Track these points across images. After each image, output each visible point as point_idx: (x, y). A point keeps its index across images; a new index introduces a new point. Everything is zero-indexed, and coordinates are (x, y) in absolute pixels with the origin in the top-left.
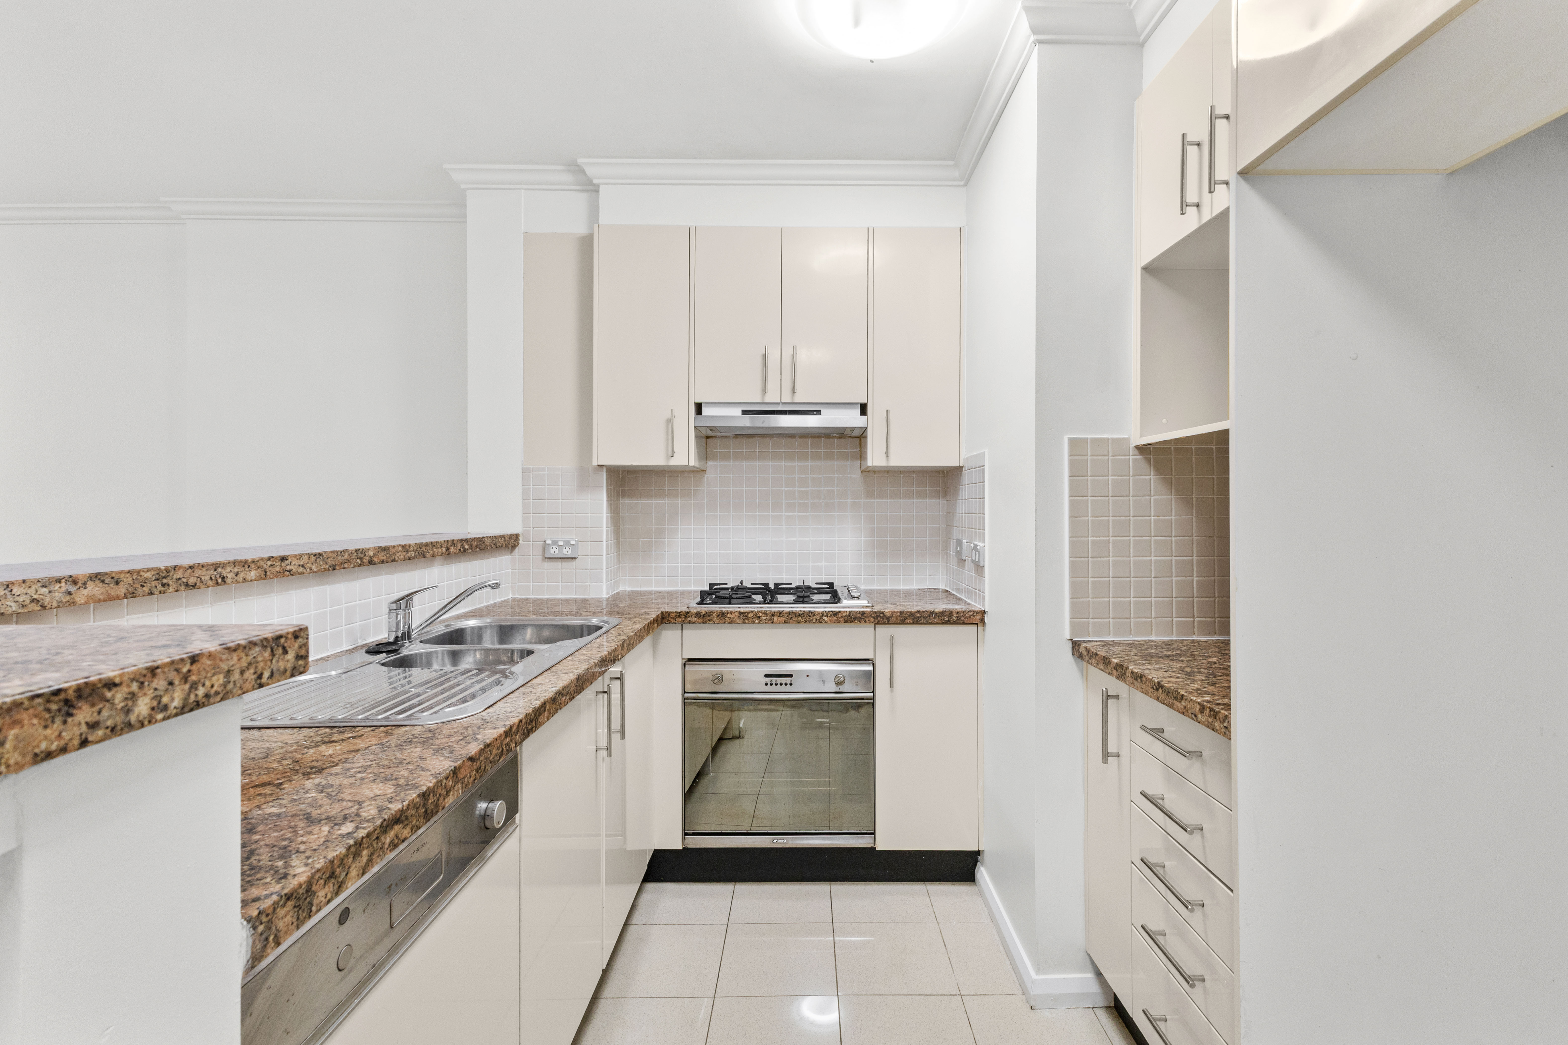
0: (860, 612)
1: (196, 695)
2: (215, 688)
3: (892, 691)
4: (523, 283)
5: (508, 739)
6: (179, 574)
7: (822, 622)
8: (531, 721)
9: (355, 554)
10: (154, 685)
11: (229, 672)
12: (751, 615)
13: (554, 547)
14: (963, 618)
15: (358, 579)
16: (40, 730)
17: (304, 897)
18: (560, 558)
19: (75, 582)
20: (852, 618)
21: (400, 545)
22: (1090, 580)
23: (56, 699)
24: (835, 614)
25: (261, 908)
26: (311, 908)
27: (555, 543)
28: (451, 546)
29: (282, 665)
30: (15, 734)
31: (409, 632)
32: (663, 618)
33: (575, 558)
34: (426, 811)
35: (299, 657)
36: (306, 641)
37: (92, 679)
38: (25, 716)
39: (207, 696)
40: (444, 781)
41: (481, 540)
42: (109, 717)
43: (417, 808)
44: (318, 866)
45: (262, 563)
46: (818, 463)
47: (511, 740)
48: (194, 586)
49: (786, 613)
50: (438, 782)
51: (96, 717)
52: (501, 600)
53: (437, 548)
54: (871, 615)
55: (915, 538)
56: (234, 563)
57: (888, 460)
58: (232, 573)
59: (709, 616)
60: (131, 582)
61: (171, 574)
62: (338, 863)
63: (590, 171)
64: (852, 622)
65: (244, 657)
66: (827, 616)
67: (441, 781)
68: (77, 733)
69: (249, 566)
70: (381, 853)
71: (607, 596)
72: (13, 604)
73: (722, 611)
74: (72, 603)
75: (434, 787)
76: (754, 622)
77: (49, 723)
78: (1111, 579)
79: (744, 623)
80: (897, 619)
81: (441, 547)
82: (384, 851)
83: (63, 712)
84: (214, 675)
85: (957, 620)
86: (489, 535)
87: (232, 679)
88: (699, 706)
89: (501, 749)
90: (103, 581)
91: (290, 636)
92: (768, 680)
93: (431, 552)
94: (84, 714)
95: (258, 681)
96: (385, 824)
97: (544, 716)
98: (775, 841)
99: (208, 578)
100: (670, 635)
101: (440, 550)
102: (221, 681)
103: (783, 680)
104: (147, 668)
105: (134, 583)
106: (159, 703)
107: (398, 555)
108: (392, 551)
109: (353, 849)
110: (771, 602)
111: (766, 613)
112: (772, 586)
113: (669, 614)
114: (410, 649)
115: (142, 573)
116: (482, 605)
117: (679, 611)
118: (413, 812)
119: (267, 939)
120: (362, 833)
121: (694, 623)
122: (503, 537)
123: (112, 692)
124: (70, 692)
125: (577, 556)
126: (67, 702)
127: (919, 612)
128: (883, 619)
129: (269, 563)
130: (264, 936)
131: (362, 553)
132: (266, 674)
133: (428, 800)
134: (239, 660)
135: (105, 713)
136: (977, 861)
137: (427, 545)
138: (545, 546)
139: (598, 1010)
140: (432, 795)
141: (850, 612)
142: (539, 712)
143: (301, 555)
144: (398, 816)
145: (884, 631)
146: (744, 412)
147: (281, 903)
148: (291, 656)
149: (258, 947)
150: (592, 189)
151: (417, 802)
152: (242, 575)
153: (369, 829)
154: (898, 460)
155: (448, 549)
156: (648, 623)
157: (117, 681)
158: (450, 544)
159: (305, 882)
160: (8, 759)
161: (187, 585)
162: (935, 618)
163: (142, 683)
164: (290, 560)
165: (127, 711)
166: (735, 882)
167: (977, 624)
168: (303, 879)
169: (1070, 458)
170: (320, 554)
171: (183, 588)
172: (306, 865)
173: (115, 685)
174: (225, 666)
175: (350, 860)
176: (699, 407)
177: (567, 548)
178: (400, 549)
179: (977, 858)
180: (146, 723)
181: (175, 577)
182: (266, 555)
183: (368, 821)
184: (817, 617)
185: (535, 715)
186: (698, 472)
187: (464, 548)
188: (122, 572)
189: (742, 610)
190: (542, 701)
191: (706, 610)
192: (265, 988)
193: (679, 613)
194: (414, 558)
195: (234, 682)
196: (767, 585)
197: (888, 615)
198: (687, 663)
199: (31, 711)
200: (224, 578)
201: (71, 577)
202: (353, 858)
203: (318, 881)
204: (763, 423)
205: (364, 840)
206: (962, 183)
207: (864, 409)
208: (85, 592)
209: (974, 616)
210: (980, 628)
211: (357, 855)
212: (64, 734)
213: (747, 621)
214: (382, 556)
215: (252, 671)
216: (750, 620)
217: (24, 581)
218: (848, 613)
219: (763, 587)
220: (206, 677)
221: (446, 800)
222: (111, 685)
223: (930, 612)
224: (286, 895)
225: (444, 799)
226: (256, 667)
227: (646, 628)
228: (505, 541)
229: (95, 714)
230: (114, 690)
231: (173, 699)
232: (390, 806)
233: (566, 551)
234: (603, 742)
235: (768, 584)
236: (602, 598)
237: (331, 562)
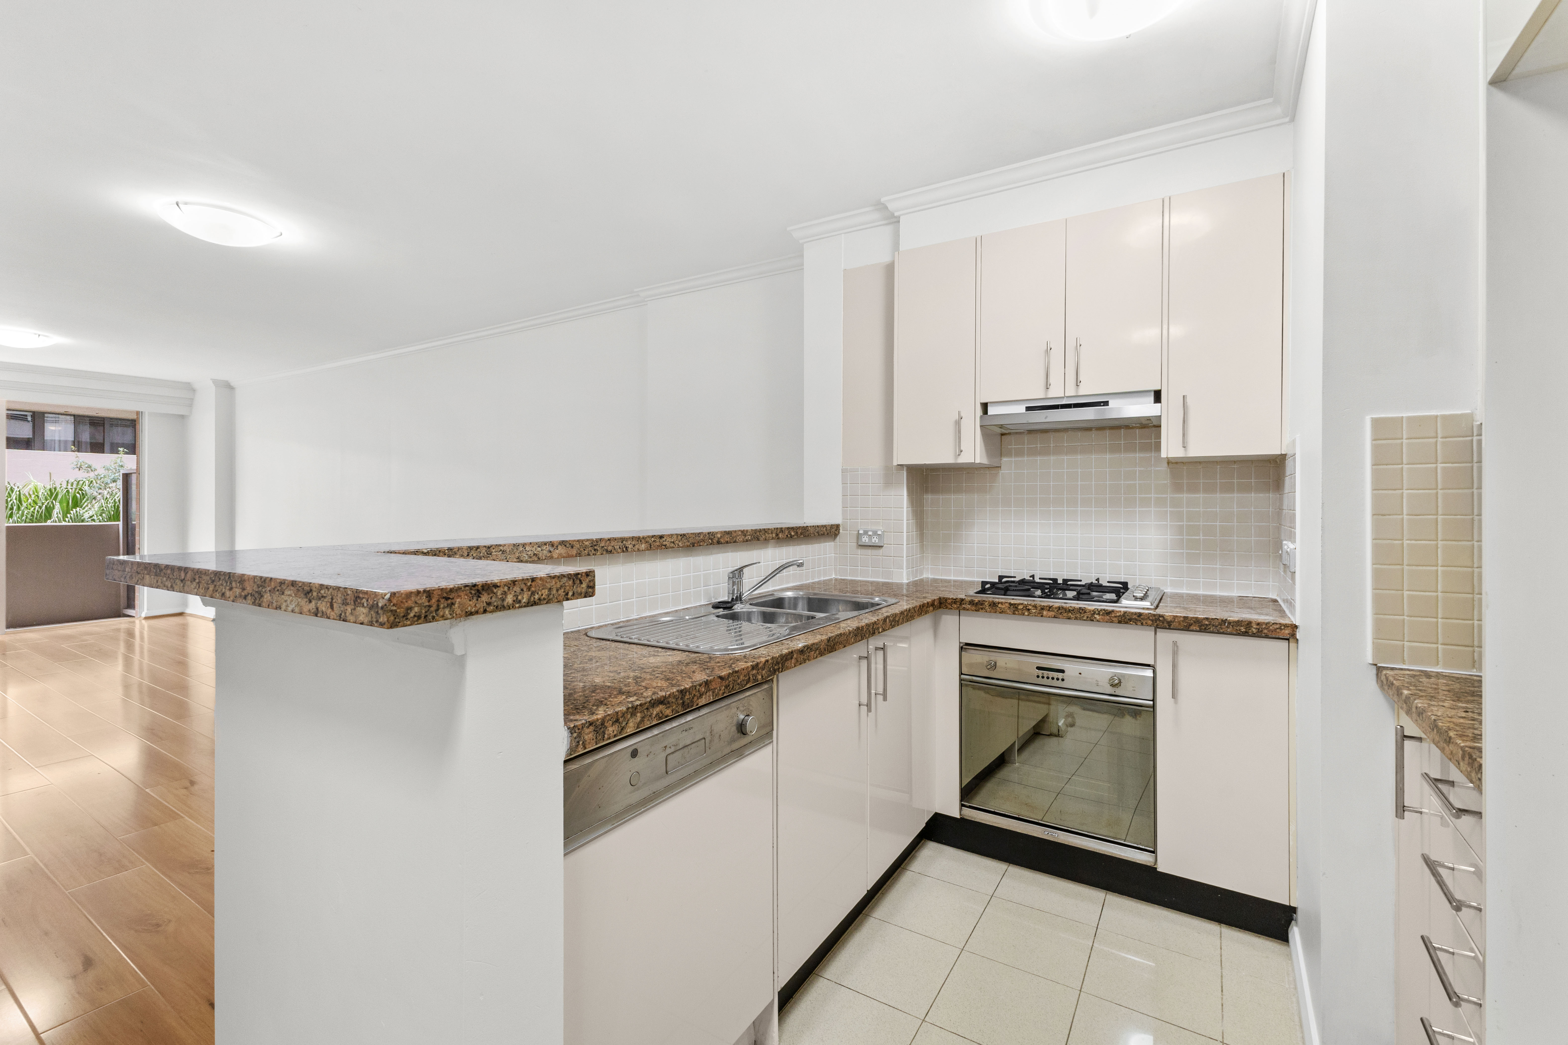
0: (1136, 614)
1: (534, 598)
2: (543, 596)
3: (1176, 702)
4: (843, 313)
5: (754, 672)
6: (603, 544)
7: (1093, 620)
8: (778, 663)
9: (708, 536)
10: (515, 589)
11: (550, 589)
12: (1020, 607)
13: (865, 536)
14: (1266, 631)
15: (712, 554)
16: (468, 601)
17: (600, 727)
18: (870, 546)
19: (553, 546)
20: (1128, 619)
21: (740, 530)
22: (1406, 593)
23: (474, 588)
24: (1108, 613)
25: (576, 724)
26: (604, 735)
27: (866, 532)
28: (780, 532)
29: (579, 590)
30: (459, 601)
31: (740, 595)
32: (940, 603)
33: (882, 547)
34: (683, 703)
35: (589, 587)
36: (593, 578)
37: (488, 582)
38: (462, 594)
39: (539, 599)
40: (698, 687)
41: (805, 529)
42: (495, 601)
43: (676, 699)
44: (609, 713)
45: (648, 539)
46: (1117, 456)
47: (758, 673)
48: (611, 552)
49: (1056, 608)
50: (692, 686)
51: (489, 600)
52: (825, 578)
53: (768, 534)
54: (1149, 618)
55: (1235, 538)
56: (632, 538)
57: (1186, 450)
58: (631, 545)
59: (982, 604)
60: (579, 547)
61: (599, 543)
62: (621, 715)
63: (891, 206)
64: (1127, 623)
65: (558, 582)
66: (1099, 614)
67: (695, 686)
68: (482, 606)
69: (641, 541)
70: (650, 719)
71: (907, 582)
72: (526, 556)
73: (993, 601)
74: (551, 557)
75: (690, 688)
76: (1024, 614)
77: (471, 599)
78: (1440, 594)
79: (1014, 614)
80: (1180, 624)
81: (772, 533)
82: (652, 719)
83: (477, 595)
84: (543, 589)
85: (1258, 632)
86: (813, 525)
87: (552, 593)
88: (974, 688)
89: (748, 677)
90: (565, 546)
91: (584, 574)
92: (1040, 672)
93: (764, 537)
94: (485, 598)
95: (566, 597)
96: (652, 701)
97: (791, 662)
98: (1046, 833)
99: (618, 547)
100: (949, 620)
101: (771, 535)
102: (546, 593)
103: (1055, 675)
104: (511, 581)
105: (580, 548)
106: (517, 598)
107: (738, 538)
108: (734, 535)
109: (630, 710)
110: (1048, 597)
111: (1035, 607)
112: (1060, 581)
113: (946, 600)
114: (738, 608)
115: (584, 542)
116: (808, 582)
117: (955, 598)
118: (674, 700)
119: (578, 742)
120: (638, 703)
121: (968, 610)
122: (825, 526)
123: (496, 590)
124: (480, 586)
125: (883, 545)
126: (478, 590)
127: (1207, 619)
128: (1163, 623)
129: (653, 539)
130: (577, 740)
131: (712, 535)
132: (570, 594)
133: (685, 696)
134: (555, 583)
135: (494, 599)
136: (1292, 919)
137: (760, 531)
138: (859, 536)
139: (867, 924)
140: (688, 693)
141: (1125, 612)
142: (786, 658)
143: (672, 535)
144: (662, 700)
145: (1166, 637)
146: (1028, 409)
147: (586, 725)
148: (584, 585)
149: (574, 744)
150: (894, 221)
151: (677, 695)
152: (637, 546)
153: (642, 702)
154: (1196, 450)
155: (777, 535)
156: (920, 606)
157: (498, 584)
158: (779, 531)
159: (600, 719)
160: (456, 611)
161: (607, 551)
162: (1228, 627)
163: (509, 588)
164: (665, 538)
165: (503, 600)
166: (1010, 863)
167: (1288, 639)
168: (599, 717)
169: (1374, 442)
170: (684, 535)
171: (605, 553)
172: (605, 711)
173: (498, 587)
174: (548, 586)
175: (629, 716)
176: (985, 406)
177: (875, 537)
178: (740, 533)
179: (1292, 916)
180: (511, 607)
181: (601, 545)
182: (651, 534)
183: (644, 698)
184: (1088, 614)
185: (782, 660)
186: (993, 469)
187: (791, 534)
188: (574, 541)
189: (1012, 602)
190: (790, 650)
191: (980, 599)
192: (587, 776)
193: (955, 599)
194: (750, 541)
195: (553, 594)
196: (1055, 580)
197: (1169, 619)
198: (964, 647)
199: (465, 592)
200: (627, 547)
201: (551, 542)
202: (631, 715)
203: (608, 721)
204: (1046, 418)
205: (638, 707)
206: (1287, 120)
207: (1158, 396)
208: (557, 551)
209: (1281, 629)
210: (1292, 645)
211: (633, 714)
212: (477, 605)
213: (1016, 613)
214: (727, 538)
215: (563, 590)
216: (1020, 612)
217: (531, 543)
218: (1122, 613)
219: (1052, 582)
220: (539, 590)
221: (699, 700)
222: (496, 586)
223: (1222, 620)
224: (589, 722)
225: (698, 699)
226: (565, 589)
227: (917, 609)
228: (826, 530)
229: (489, 599)
230: (497, 589)
231: (523, 598)
232: (660, 693)
233: (875, 540)
234: (864, 700)
235: (1057, 579)
236: (902, 583)
237: (692, 541)
